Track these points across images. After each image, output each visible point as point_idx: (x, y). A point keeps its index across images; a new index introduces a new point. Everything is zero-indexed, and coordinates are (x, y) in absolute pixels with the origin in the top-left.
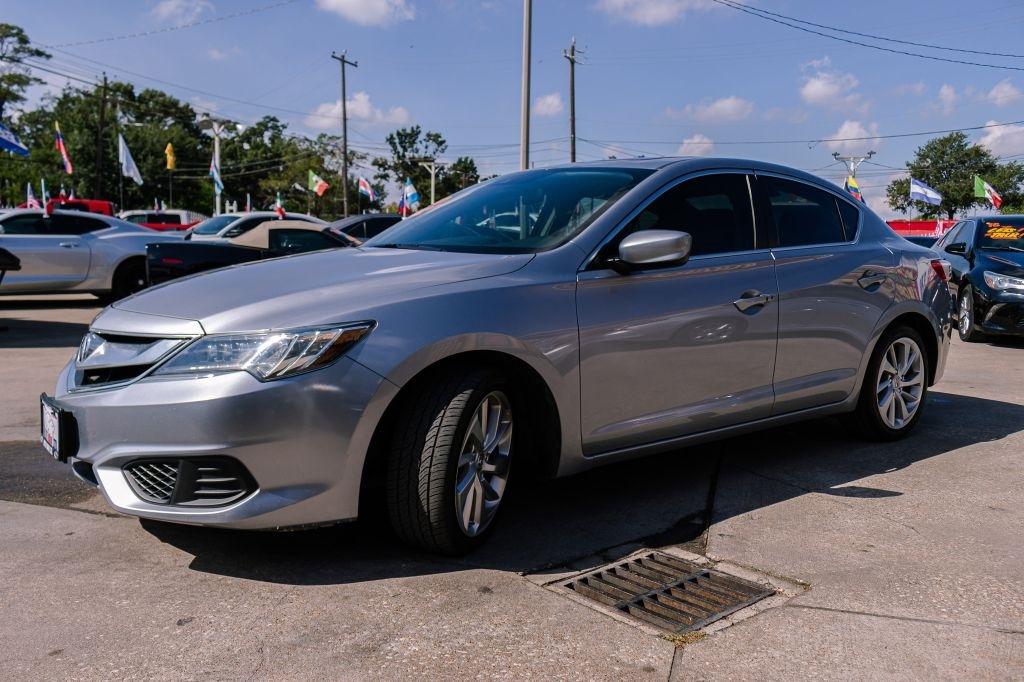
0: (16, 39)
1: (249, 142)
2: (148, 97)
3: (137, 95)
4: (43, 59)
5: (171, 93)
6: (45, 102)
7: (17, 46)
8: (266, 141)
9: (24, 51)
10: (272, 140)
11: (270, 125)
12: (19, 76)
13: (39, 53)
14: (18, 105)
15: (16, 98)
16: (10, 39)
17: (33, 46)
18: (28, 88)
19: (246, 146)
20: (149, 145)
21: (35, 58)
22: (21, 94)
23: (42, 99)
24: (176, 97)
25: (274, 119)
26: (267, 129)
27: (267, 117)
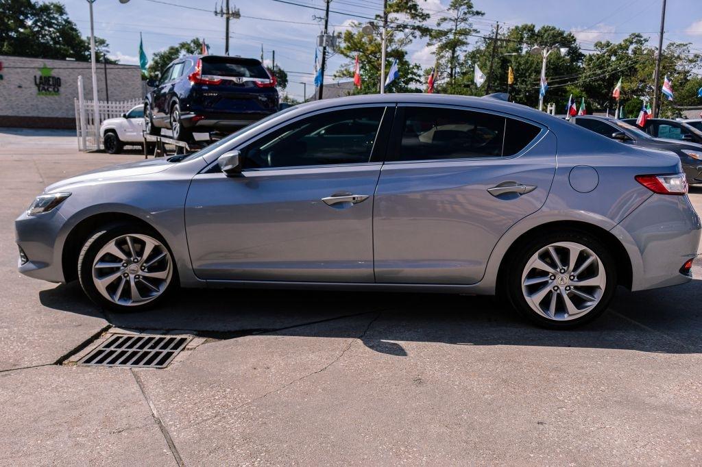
0: (465, 7)
1: (615, 55)
2: (543, 32)
3: (536, 31)
4: (480, 17)
5: (560, 27)
6: (478, 44)
7: (466, 11)
8: (630, 52)
9: (469, 13)
10: (635, 52)
11: (634, 40)
12: (465, 30)
13: (478, 13)
14: (464, 48)
15: (464, 44)
16: (463, 7)
17: (474, 10)
18: (469, 37)
19: (613, 58)
20: (534, 65)
21: (476, 17)
22: (465, 40)
23: (477, 42)
24: (562, 29)
25: (638, 36)
26: (631, 43)
27: (633, 34)
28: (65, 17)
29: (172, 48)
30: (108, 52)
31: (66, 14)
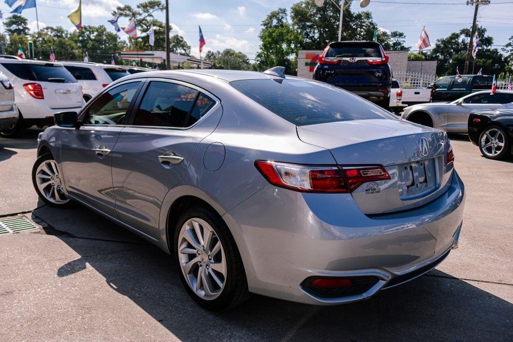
28: (370, 20)
29: (454, 34)
30: (405, 42)
31: (372, 18)
